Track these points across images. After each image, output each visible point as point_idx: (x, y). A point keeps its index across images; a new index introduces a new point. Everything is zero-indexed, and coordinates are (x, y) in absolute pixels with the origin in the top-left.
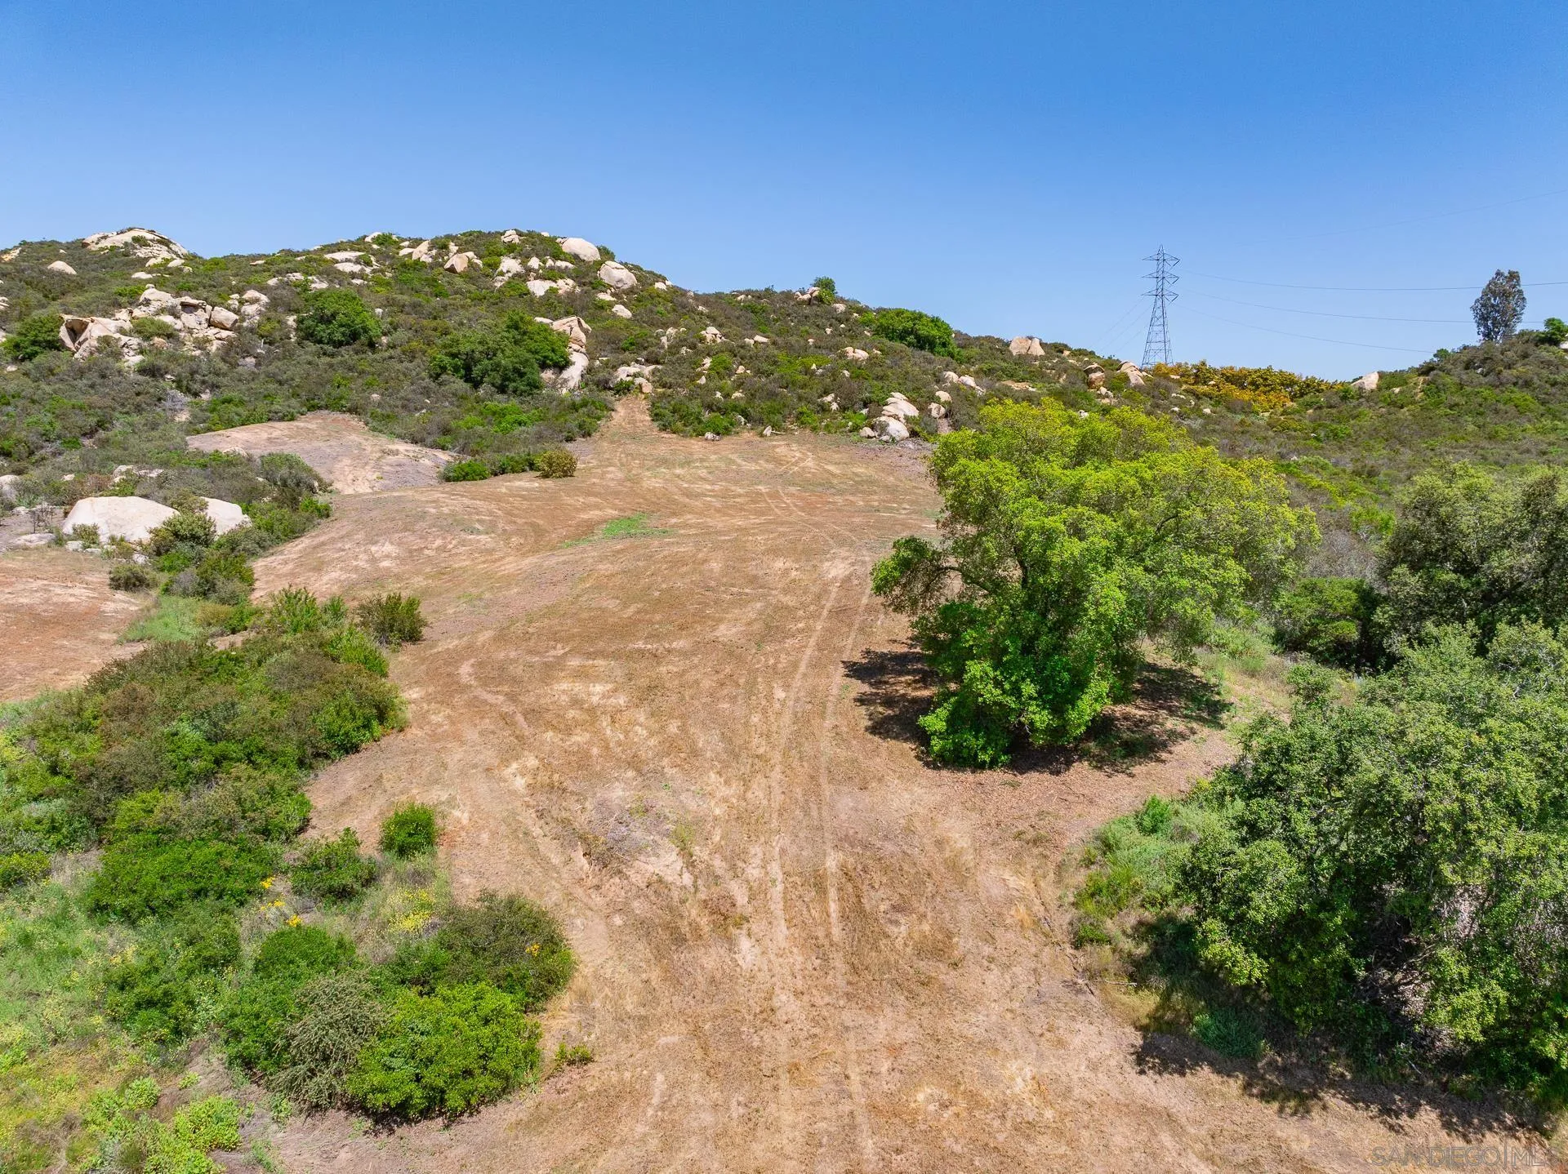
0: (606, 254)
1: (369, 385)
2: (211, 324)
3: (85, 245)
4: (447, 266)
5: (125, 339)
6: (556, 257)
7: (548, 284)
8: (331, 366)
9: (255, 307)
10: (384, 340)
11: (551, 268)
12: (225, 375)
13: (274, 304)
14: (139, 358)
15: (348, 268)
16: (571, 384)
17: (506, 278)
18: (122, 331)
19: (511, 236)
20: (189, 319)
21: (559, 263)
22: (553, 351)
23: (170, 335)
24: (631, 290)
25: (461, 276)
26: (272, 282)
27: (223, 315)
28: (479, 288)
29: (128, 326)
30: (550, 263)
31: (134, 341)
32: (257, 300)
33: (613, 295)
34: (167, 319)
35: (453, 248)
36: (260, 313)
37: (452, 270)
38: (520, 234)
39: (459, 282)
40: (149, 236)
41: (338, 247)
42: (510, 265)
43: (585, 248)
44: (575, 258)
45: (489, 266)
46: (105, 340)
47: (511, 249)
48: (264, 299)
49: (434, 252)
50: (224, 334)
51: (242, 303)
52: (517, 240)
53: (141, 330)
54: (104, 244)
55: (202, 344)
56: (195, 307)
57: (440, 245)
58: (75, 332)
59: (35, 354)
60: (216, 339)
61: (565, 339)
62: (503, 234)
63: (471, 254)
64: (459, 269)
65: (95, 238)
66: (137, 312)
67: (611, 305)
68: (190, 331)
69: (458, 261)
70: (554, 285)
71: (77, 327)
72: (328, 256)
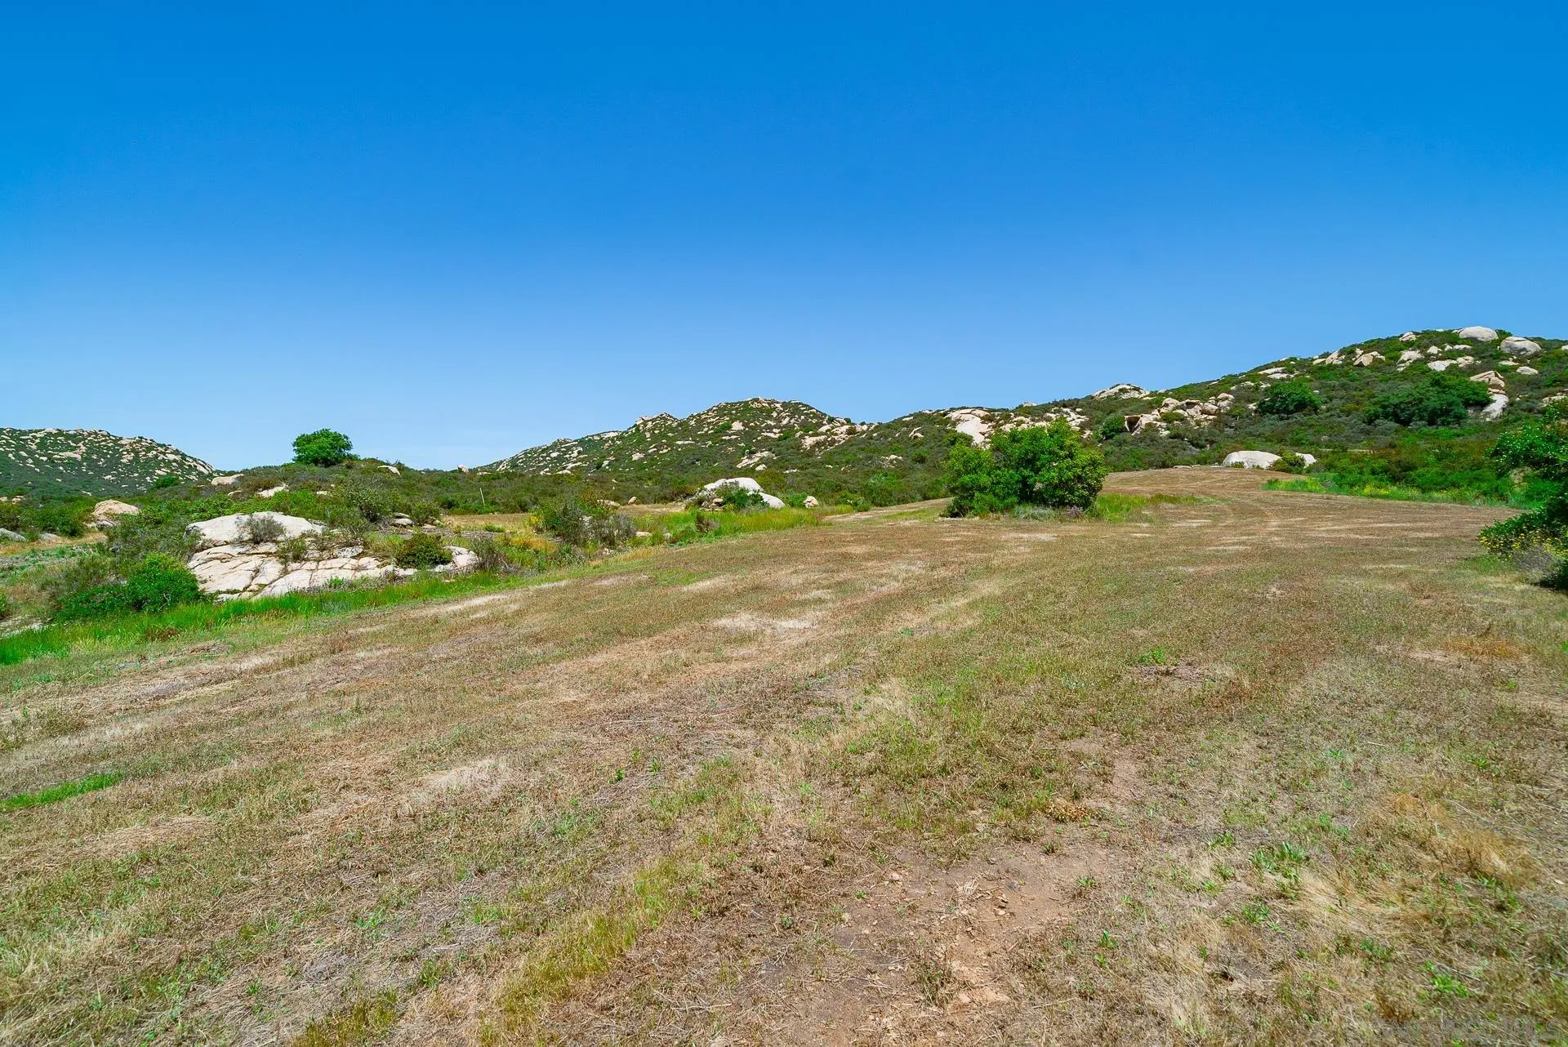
0: (1503, 334)
1: (1319, 432)
2: (1203, 412)
3: (1092, 398)
4: (1357, 363)
5: (1159, 423)
6: (1453, 343)
7: (1447, 363)
8: (1289, 424)
9: (1226, 402)
10: (1324, 407)
11: (1450, 351)
12: (1218, 436)
13: (1237, 399)
14: (1168, 432)
15: (1278, 376)
16: (1494, 415)
17: (1408, 364)
18: (1156, 420)
19: (1409, 336)
20: (1192, 411)
21: (1457, 347)
22: (1475, 394)
23: (1182, 419)
24: (1536, 355)
25: (1367, 367)
26: (1233, 388)
27: (1210, 406)
28: (1384, 374)
29: (1159, 417)
30: (1448, 347)
31: (1164, 424)
32: (1227, 398)
33: (1514, 361)
34: (1181, 411)
35: (1358, 351)
36: (1229, 405)
37: (1361, 365)
38: (1416, 334)
39: (1367, 372)
40: (1128, 387)
41: (1267, 367)
42: (1409, 355)
43: (1485, 333)
44: (1472, 340)
45: (1391, 358)
46: (1149, 425)
47: (1409, 345)
48: (1231, 397)
49: (1343, 357)
50: (1211, 417)
51: (1217, 401)
52: (1414, 338)
53: (1166, 418)
54: (1103, 395)
55: (1198, 423)
56: (1195, 404)
57: (1349, 352)
58: (1133, 423)
59: (1113, 436)
60: (1206, 421)
61: (1485, 386)
62: (1401, 336)
63: (1375, 353)
64: (1366, 364)
65: (1098, 393)
66: (1162, 410)
67: (1514, 368)
68: (1192, 417)
69: (1366, 360)
70: (1454, 362)
71: (1133, 420)
72: (1261, 373)
